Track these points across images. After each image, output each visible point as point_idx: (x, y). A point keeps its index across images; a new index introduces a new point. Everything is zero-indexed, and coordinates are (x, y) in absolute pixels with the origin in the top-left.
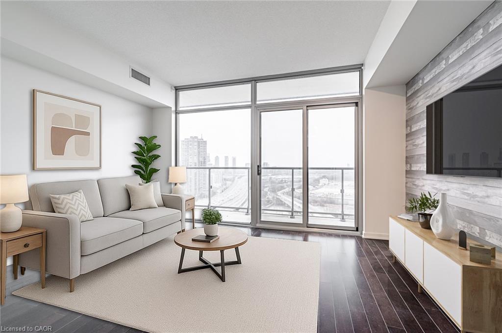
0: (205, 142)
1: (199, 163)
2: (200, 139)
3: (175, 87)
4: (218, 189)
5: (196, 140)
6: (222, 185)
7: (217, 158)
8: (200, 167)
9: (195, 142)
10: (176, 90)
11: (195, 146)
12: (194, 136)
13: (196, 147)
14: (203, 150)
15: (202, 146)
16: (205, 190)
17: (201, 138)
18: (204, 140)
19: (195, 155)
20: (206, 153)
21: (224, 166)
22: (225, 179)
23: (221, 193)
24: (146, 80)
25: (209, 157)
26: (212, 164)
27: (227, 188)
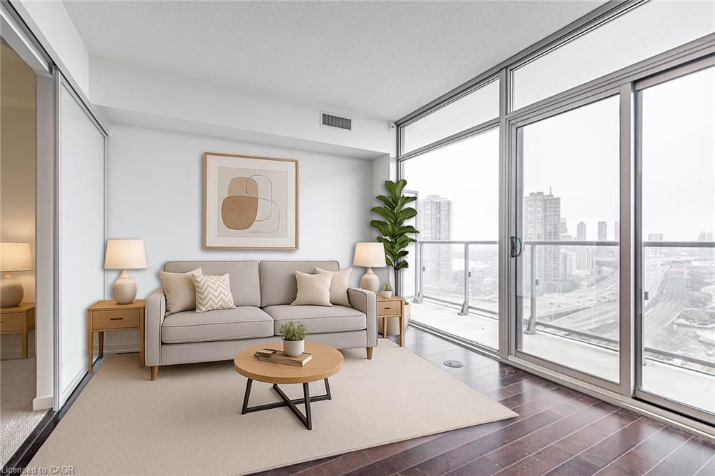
0: (558, 199)
1: (545, 234)
2: (547, 196)
3: (395, 123)
4: (582, 279)
5: (540, 197)
6: (592, 274)
7: (581, 227)
8: (548, 241)
9: (539, 201)
10: (398, 126)
11: (539, 207)
12: (536, 192)
13: (540, 209)
14: (553, 213)
15: (550, 207)
16: (556, 278)
17: (548, 194)
18: (555, 197)
19: (539, 223)
20: (559, 217)
21: (596, 239)
22: (598, 263)
23: (588, 286)
24: (345, 124)
25: (565, 223)
26: (571, 237)
27: (602, 279)
